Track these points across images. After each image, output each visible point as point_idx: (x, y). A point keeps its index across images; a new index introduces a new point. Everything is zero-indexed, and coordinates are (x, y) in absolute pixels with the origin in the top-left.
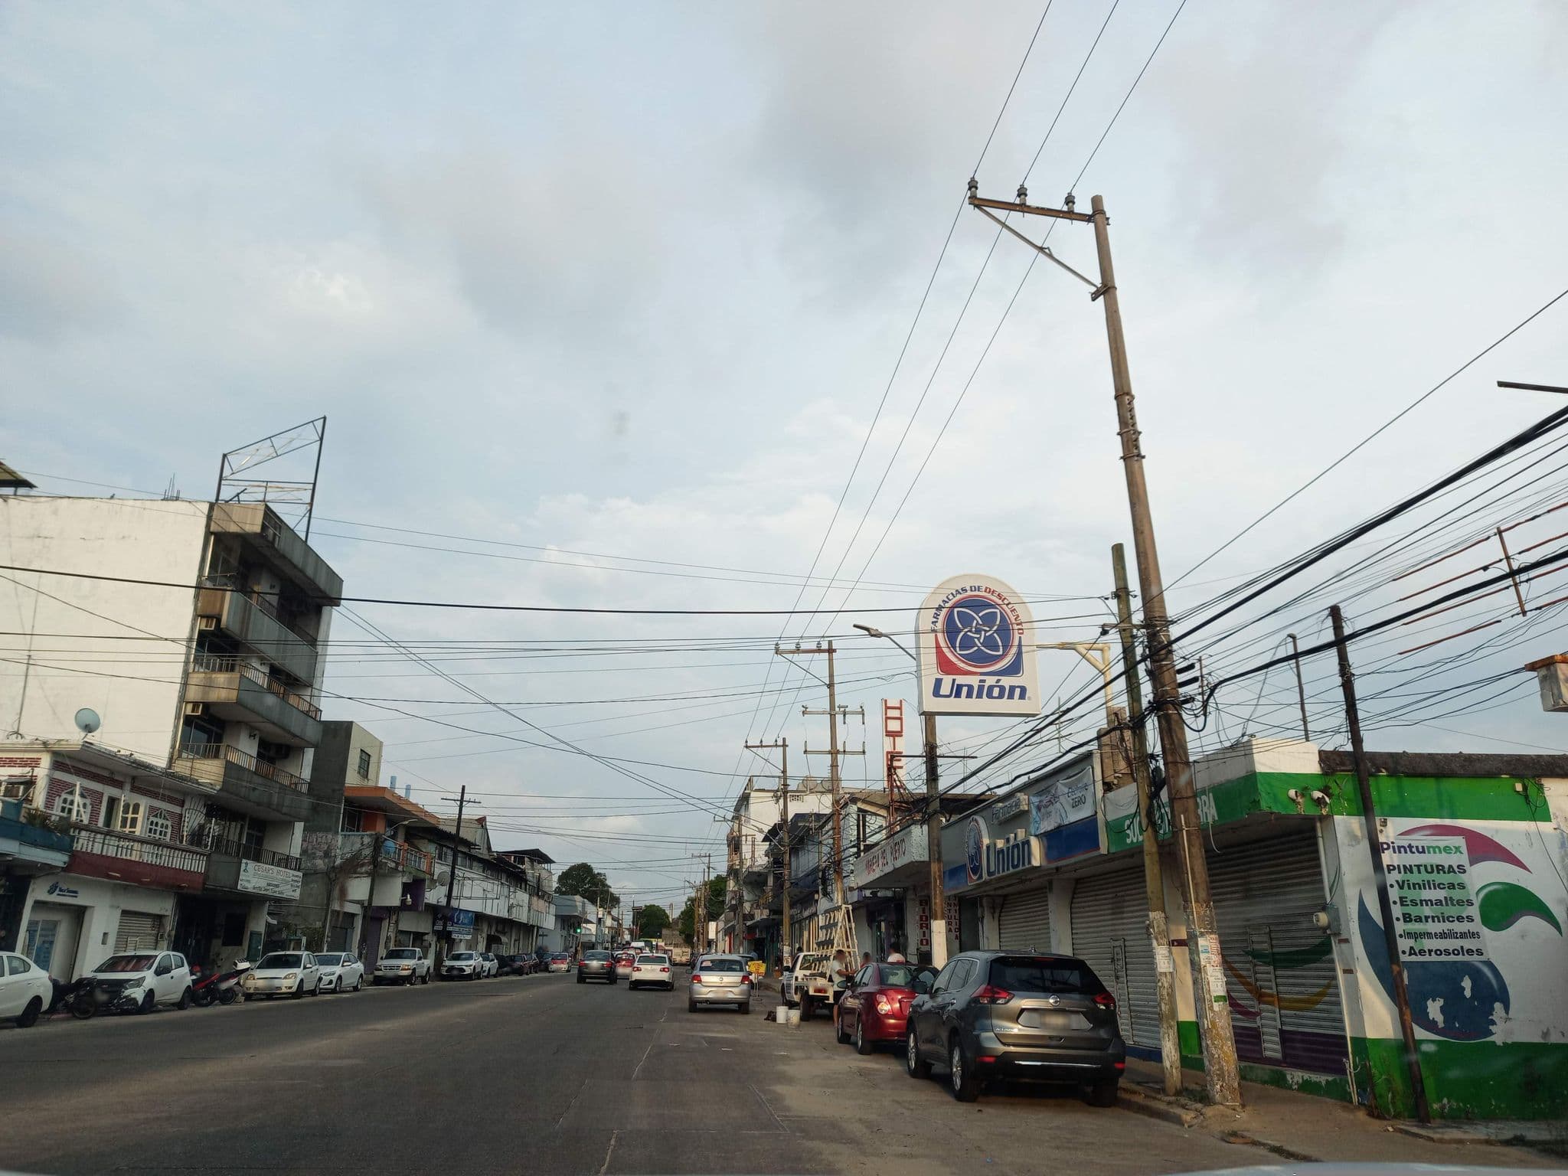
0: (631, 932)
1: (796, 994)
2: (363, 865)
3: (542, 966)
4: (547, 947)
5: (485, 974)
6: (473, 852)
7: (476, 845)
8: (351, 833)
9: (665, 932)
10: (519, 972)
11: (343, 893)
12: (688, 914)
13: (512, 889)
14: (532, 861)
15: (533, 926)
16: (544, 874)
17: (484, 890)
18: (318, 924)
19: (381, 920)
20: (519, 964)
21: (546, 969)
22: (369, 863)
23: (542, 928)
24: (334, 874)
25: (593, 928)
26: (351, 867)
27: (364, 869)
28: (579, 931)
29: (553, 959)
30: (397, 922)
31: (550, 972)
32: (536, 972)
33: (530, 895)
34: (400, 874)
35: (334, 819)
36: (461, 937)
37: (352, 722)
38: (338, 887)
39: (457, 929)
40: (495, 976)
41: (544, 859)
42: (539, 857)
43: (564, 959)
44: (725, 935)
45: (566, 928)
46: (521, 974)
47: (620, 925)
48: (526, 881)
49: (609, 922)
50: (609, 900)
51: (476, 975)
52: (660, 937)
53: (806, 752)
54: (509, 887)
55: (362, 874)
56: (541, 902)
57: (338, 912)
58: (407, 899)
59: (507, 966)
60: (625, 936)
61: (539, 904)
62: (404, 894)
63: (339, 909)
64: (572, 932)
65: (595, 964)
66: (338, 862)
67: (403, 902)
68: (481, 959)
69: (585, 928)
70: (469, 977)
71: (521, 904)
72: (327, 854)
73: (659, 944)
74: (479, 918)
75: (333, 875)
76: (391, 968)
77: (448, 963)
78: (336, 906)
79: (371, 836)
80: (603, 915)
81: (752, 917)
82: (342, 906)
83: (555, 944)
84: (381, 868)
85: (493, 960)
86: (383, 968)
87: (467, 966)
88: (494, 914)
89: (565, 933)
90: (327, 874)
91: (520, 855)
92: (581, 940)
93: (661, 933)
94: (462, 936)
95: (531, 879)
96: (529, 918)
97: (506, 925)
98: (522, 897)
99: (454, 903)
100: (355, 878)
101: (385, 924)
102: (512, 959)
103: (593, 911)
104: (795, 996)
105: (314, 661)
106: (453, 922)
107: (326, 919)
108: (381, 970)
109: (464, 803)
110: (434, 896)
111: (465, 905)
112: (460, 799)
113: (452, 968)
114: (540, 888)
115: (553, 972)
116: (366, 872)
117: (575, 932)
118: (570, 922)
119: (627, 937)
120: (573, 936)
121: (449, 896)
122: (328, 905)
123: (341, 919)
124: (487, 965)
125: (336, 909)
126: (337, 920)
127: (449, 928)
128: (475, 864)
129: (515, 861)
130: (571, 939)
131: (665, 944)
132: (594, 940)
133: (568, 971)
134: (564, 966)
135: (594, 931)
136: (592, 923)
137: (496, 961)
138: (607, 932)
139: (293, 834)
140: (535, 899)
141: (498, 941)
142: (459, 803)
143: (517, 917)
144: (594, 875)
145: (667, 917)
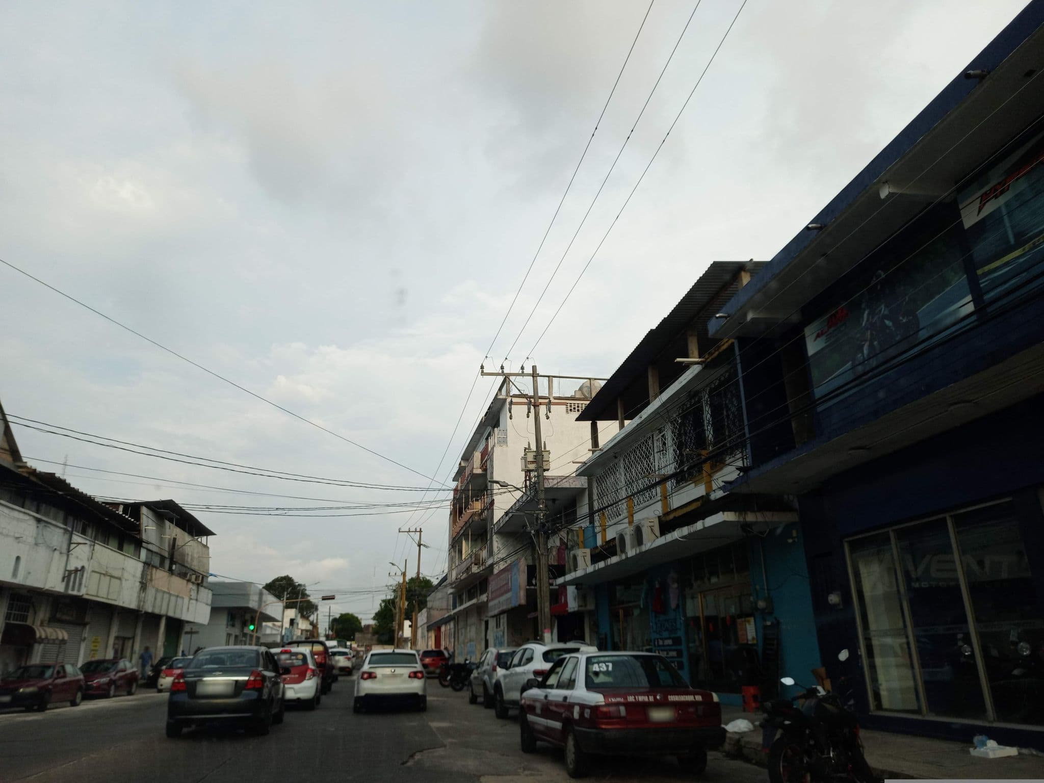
0: (326, 633)
9: (357, 635)
12: (386, 614)
14: (160, 519)
15: (154, 616)
23: (184, 621)
44: (428, 631)
47: (316, 628)
48: (140, 543)
50: (307, 608)
52: (353, 640)
56: (178, 583)
61: (172, 583)
93: (353, 636)
118: (243, 617)
131: (358, 646)
140: (162, 575)
143: (100, 594)
144: (295, 586)
145: (360, 623)
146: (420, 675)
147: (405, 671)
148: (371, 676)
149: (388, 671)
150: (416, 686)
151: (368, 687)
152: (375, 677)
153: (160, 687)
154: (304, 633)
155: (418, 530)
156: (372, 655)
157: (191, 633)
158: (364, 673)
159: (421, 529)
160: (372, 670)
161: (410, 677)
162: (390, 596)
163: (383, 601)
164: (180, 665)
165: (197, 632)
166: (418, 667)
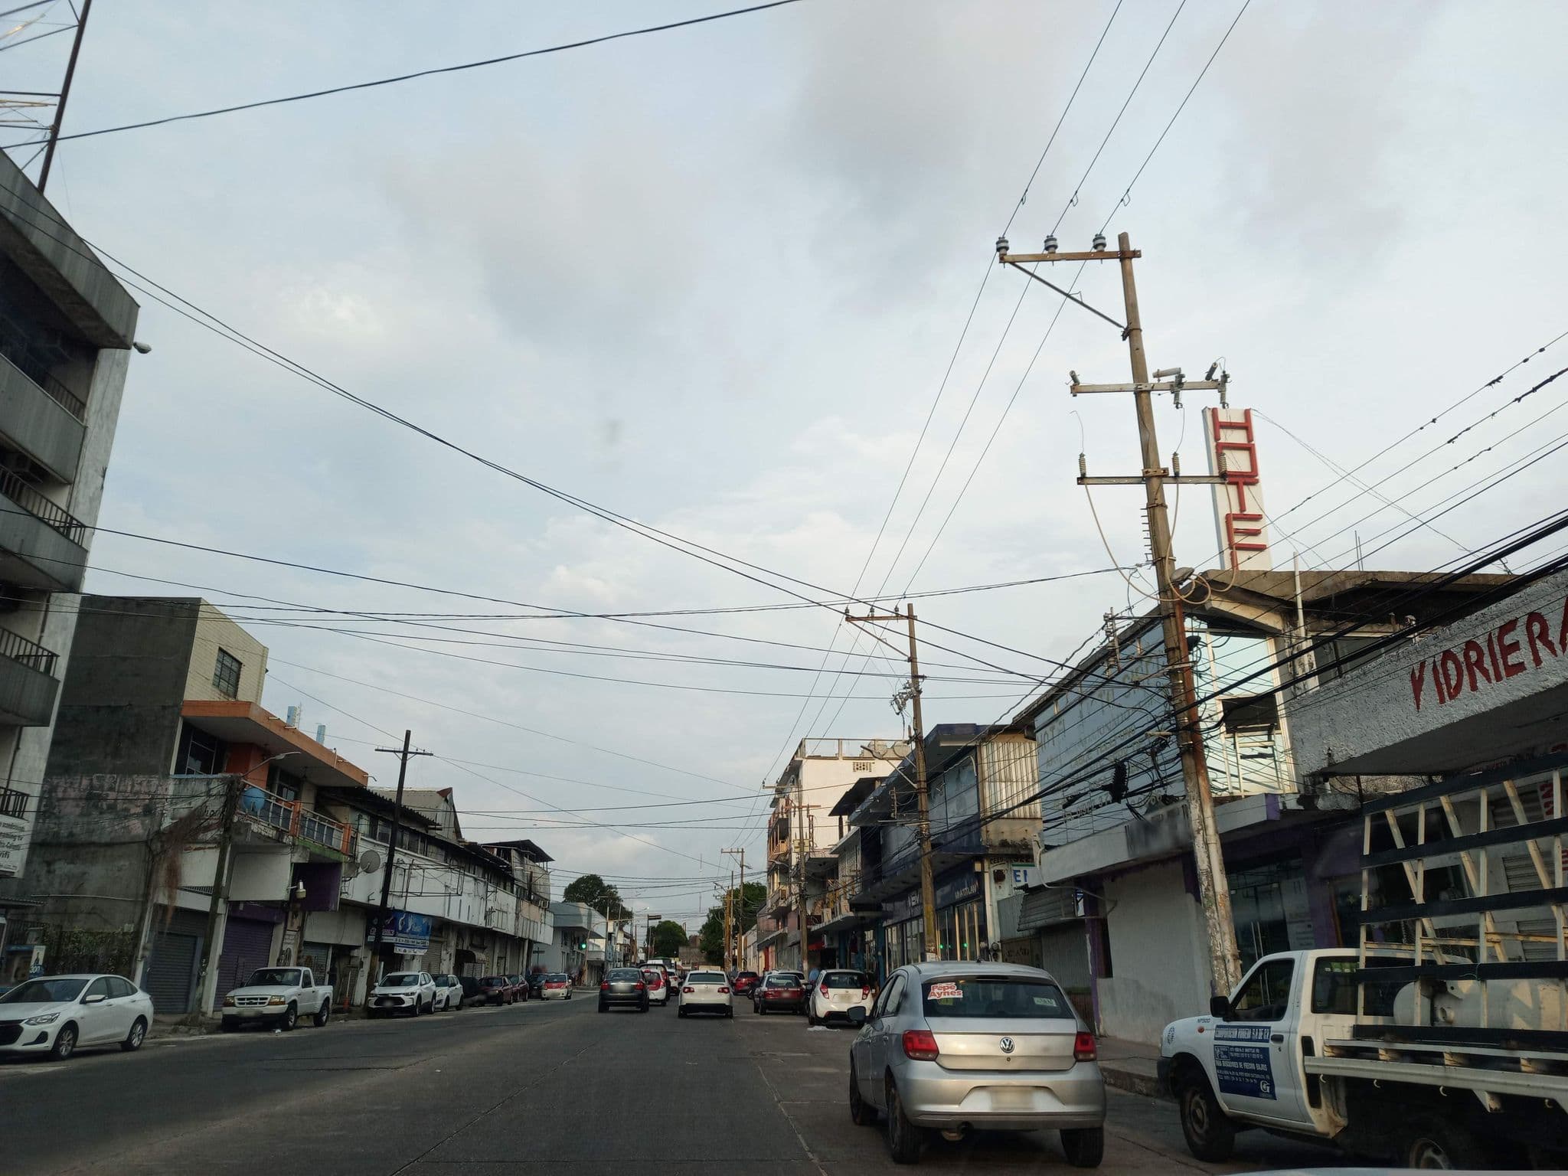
0: (645, 951)
1: (1315, 1102)
2: (207, 829)
3: (532, 990)
4: (544, 967)
5: (442, 1005)
6: (432, 833)
7: (436, 824)
8: (190, 776)
9: (681, 950)
10: (498, 1000)
11: (174, 874)
12: (714, 926)
13: (491, 888)
14: (521, 855)
15: (522, 940)
16: (537, 873)
17: (446, 886)
18: (129, 927)
19: (272, 925)
20: (496, 990)
21: (539, 997)
22: (219, 825)
23: (536, 942)
24: (159, 845)
25: (601, 943)
26: (187, 833)
27: (209, 835)
28: (584, 946)
29: (547, 982)
30: (301, 929)
31: (543, 999)
32: (525, 1000)
33: (517, 898)
34: (288, 850)
35: (163, 755)
36: (410, 952)
37: (200, 598)
38: (165, 865)
39: (403, 940)
40: (458, 1008)
41: (539, 856)
42: (531, 852)
43: (561, 981)
44: (759, 951)
45: (569, 944)
46: (500, 1004)
47: (633, 942)
48: (513, 880)
49: (620, 939)
50: (622, 915)
51: (423, 1007)
52: (677, 956)
53: (1082, 479)
54: (486, 884)
55: (207, 842)
56: (534, 909)
57: (164, 908)
58: (297, 888)
59: (476, 991)
60: (639, 955)
61: (531, 911)
62: (295, 881)
63: (166, 902)
64: (576, 948)
65: (621, 986)
66: (167, 823)
67: (293, 893)
68: (432, 983)
69: (593, 944)
70: (410, 1011)
71: (505, 909)
72: (148, 811)
73: (678, 963)
74: (440, 928)
75: (157, 846)
76: (251, 1001)
77: (379, 990)
78: (162, 899)
79: (223, 780)
80: (614, 930)
81: (819, 919)
82: (171, 897)
83: (554, 962)
84: (239, 834)
85: (454, 985)
86: (237, 1001)
87: (407, 994)
88: (463, 920)
89: (567, 950)
90: (147, 843)
91: (505, 848)
92: (587, 959)
93: (677, 951)
94: (414, 951)
95: (520, 878)
96: (516, 928)
97: (484, 937)
98: (506, 900)
99: (393, 903)
100: (196, 849)
101: (279, 931)
102: (489, 982)
103: (601, 924)
104: (1312, 1112)
105: (76, 439)
106: (396, 929)
107: (142, 919)
108: (233, 1005)
109: (409, 756)
110: (361, 888)
111: (414, 905)
112: (402, 749)
113: (384, 998)
114: (533, 890)
115: (548, 999)
116: (214, 841)
117: (580, 948)
118: (572, 936)
119: (642, 956)
120: (578, 953)
121: (385, 891)
122: (146, 895)
123: (168, 920)
124: (444, 992)
125: (161, 901)
126: (162, 921)
127: (388, 939)
128: (432, 849)
129: (498, 854)
130: (575, 957)
131: (683, 964)
132: (603, 958)
133: (568, 997)
134: (562, 992)
135: (603, 947)
136: (601, 937)
137: (459, 986)
138: (618, 949)
139: (18, 748)
140: (525, 905)
141: (471, 958)
142: (401, 755)
143: (499, 926)
144: (604, 887)
145: (685, 934)
146: (726, 990)
147: (716, 987)
148: (690, 990)
149: (703, 986)
150: (723, 999)
151: (688, 998)
152: (693, 991)
153: (544, 996)
154: (623, 948)
155: (740, 850)
156: (691, 974)
157: (538, 952)
158: (685, 988)
159: (743, 849)
160: (690, 986)
161: (719, 991)
162: (719, 904)
163: (711, 911)
164: (555, 980)
165: (543, 952)
166: (726, 984)
